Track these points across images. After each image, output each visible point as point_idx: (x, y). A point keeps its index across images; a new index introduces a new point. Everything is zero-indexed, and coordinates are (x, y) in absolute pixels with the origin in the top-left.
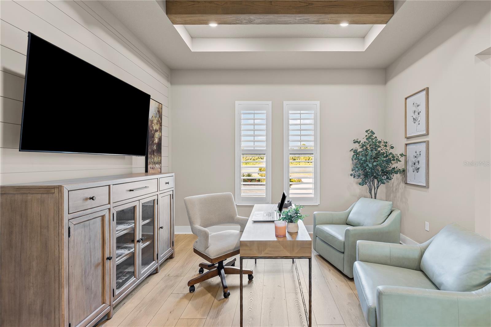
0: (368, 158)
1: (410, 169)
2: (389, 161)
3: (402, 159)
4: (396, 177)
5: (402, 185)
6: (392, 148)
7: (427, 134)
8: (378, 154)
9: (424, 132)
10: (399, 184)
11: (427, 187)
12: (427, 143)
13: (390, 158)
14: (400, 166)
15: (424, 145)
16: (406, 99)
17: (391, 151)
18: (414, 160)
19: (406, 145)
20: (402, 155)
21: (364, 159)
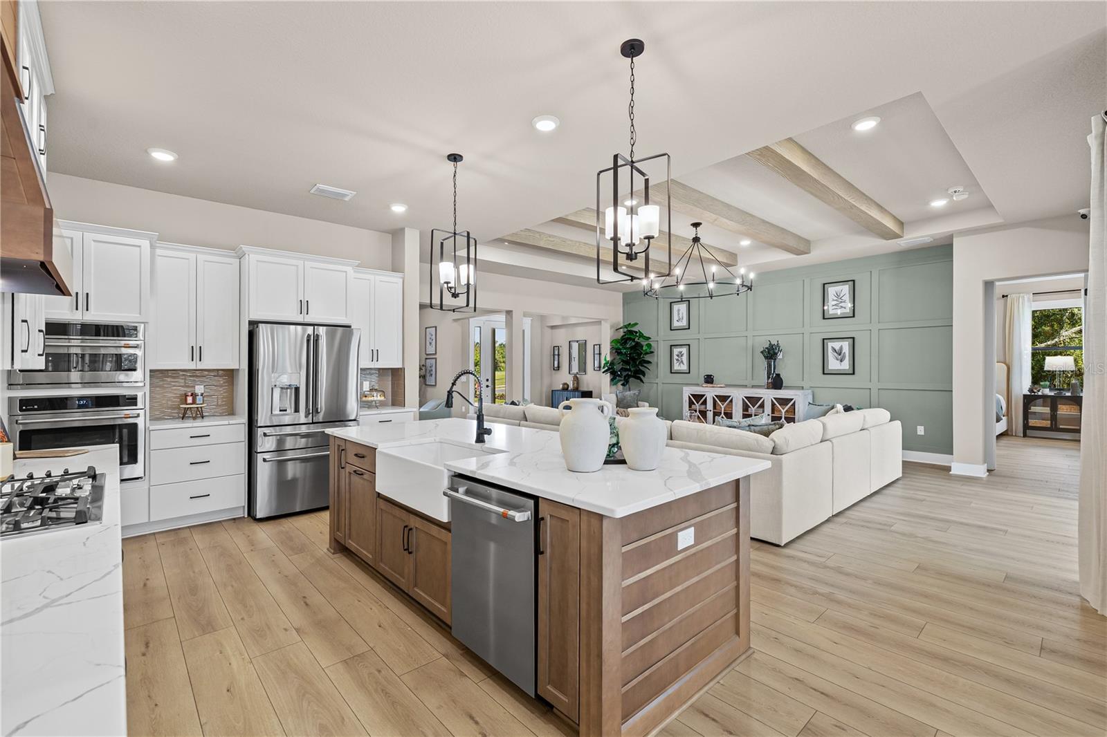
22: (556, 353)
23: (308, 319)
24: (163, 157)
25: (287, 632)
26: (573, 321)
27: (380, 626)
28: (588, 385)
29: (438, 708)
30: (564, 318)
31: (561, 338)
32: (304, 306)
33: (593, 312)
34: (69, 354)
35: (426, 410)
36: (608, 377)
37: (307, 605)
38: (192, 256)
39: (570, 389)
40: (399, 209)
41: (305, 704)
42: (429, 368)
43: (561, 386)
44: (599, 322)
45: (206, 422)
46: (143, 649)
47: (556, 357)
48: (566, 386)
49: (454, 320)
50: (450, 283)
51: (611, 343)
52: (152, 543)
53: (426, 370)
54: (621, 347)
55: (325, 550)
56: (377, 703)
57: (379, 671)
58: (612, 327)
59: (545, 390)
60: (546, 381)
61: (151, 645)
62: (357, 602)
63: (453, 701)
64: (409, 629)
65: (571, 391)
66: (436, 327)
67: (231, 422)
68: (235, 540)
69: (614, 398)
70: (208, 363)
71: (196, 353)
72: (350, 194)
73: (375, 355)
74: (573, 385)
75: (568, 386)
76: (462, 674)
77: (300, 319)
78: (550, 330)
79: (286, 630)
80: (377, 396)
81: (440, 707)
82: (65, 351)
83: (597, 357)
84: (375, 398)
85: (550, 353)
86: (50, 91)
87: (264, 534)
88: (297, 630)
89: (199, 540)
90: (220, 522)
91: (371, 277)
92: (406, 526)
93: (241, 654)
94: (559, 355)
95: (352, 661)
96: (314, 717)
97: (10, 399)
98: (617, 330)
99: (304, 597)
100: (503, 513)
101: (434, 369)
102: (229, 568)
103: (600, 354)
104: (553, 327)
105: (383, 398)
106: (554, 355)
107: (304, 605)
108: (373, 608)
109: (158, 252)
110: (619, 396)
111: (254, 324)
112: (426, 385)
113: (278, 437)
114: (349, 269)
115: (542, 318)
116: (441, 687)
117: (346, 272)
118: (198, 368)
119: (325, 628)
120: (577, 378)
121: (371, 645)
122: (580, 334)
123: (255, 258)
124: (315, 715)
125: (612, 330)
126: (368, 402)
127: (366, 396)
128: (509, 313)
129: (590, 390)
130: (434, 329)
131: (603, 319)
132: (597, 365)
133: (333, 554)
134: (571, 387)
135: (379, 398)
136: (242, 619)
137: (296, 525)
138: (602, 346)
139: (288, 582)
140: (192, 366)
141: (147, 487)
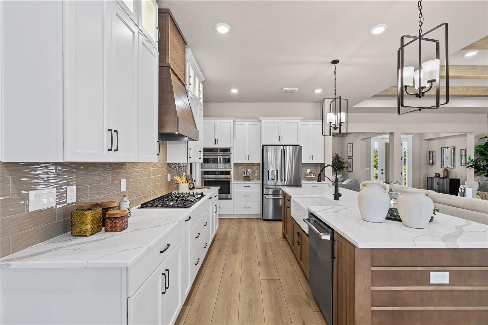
0: (336, 163)
1: (349, 167)
2: (343, 164)
3: (347, 163)
4: (345, 169)
5: (347, 172)
6: (343, 160)
7: (353, 156)
8: (339, 161)
9: (352, 156)
10: (346, 172)
11: (353, 172)
12: (353, 159)
13: (343, 163)
14: (346, 165)
15: (352, 159)
16: (348, 144)
17: (343, 161)
18: (350, 164)
19: (348, 159)
20: (346, 162)
21: (334, 163)
22: (431, 155)
23: (282, 143)
24: (234, 91)
25: (256, 262)
26: (444, 135)
27: (286, 272)
28: (456, 175)
29: (292, 313)
30: (436, 134)
31: (435, 146)
32: (281, 138)
33: (459, 128)
34: (218, 158)
35: (345, 183)
36: (473, 170)
37: (266, 255)
38: (246, 123)
39: (440, 177)
40: (318, 91)
41: (249, 289)
42: (349, 164)
43: (434, 175)
44: (465, 135)
45: (250, 182)
46: (218, 253)
47: (431, 158)
48: (438, 175)
49: (361, 139)
50: (332, 123)
51: (476, 147)
52: (233, 221)
53: (348, 164)
54: (484, 150)
55: (281, 237)
56: (272, 300)
57: (278, 289)
58: (476, 137)
59: (423, 177)
60: (424, 172)
61: (220, 252)
62: (283, 259)
63: (300, 314)
64: (297, 277)
65: (441, 178)
66: (353, 143)
67: (256, 182)
68: (255, 226)
69: (476, 185)
70: (250, 161)
71: (247, 157)
72: (296, 89)
73: (311, 157)
74: (444, 174)
75: (440, 175)
76: (309, 305)
77: (279, 143)
78: (426, 142)
79: (255, 261)
80: (312, 175)
81: (293, 313)
82: (216, 157)
83: (463, 157)
84: (311, 176)
85: (427, 154)
86: (204, 79)
87: (264, 225)
88: (259, 263)
89: (245, 223)
90: (253, 218)
91: (310, 123)
92: (298, 233)
93: (240, 265)
94: (433, 156)
95: (271, 281)
96: (250, 295)
97: (202, 171)
98: (481, 139)
99: (266, 252)
100: (318, 233)
101: (352, 164)
102: (249, 235)
103: (466, 155)
104: (428, 140)
105: (315, 176)
106: (429, 156)
107: (265, 254)
108: (288, 264)
109: (237, 123)
110: (481, 183)
111: (263, 146)
112: (348, 171)
113: (273, 189)
114: (298, 121)
115: (421, 135)
116: (298, 305)
117: (297, 122)
118: (248, 162)
119: (267, 265)
120: (447, 170)
121: (280, 278)
122: (450, 142)
123: (264, 121)
124: (251, 294)
125: (477, 139)
126: (308, 178)
127: (307, 175)
128: (391, 134)
129: (458, 178)
130: (352, 144)
131: (468, 133)
132: (463, 162)
133: (283, 239)
134: (442, 175)
135: (313, 176)
136: (245, 253)
137: (276, 225)
138: (467, 150)
139: (264, 245)
140: (245, 162)
141: (233, 202)
